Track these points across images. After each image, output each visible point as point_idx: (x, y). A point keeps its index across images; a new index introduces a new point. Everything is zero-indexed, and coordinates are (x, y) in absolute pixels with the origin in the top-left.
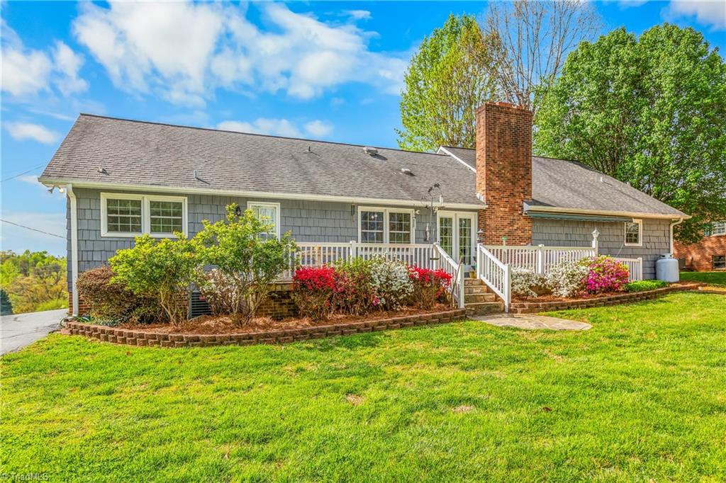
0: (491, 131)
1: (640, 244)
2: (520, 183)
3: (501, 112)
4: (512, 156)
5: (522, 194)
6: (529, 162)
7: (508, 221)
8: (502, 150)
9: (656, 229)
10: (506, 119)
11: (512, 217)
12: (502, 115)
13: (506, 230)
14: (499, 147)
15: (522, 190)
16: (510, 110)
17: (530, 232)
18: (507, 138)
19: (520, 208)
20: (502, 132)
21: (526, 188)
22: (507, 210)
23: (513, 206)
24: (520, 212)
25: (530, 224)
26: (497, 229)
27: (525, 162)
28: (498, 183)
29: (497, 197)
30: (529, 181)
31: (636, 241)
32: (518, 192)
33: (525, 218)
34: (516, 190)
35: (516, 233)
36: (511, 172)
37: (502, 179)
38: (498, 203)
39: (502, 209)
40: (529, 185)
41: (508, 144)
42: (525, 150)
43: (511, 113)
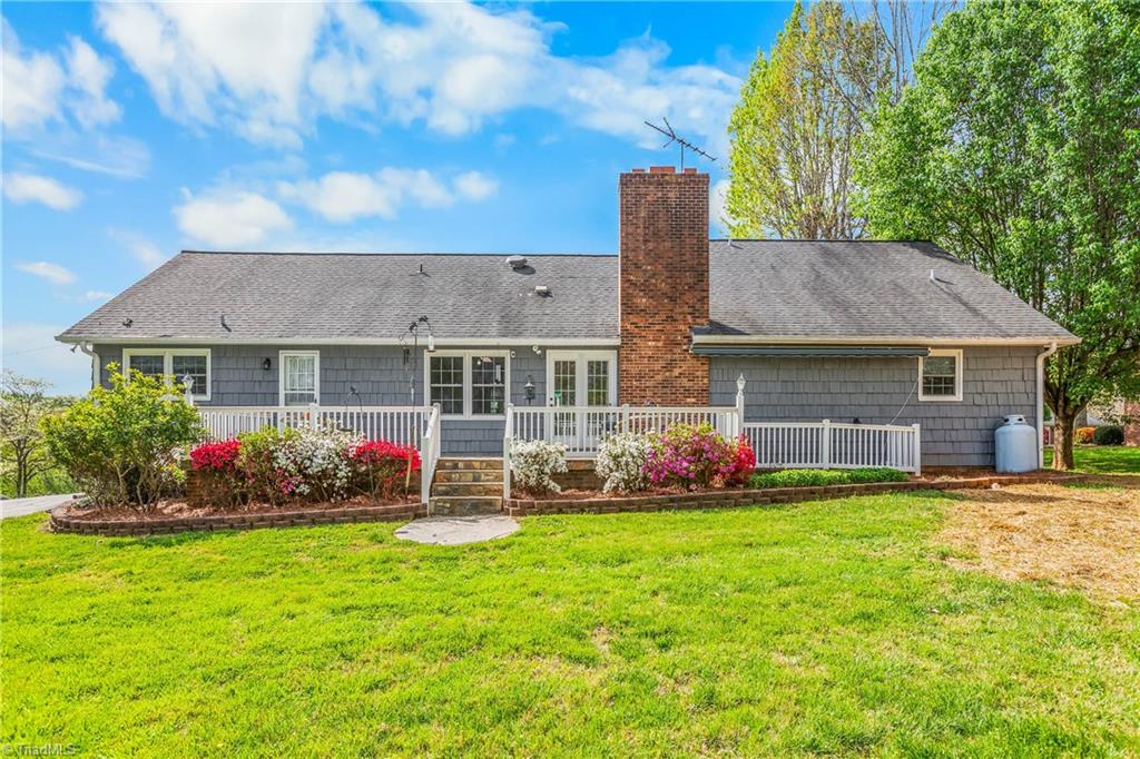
0: (631, 217)
1: (959, 397)
2: (685, 298)
3: (650, 183)
4: (671, 255)
5: (689, 317)
6: (704, 261)
7: (662, 363)
8: (651, 245)
9: (1000, 367)
10: (660, 194)
11: (669, 356)
12: (651, 188)
13: (659, 378)
14: (646, 241)
15: (691, 310)
16: (667, 178)
17: (706, 380)
18: (661, 224)
19: (686, 340)
20: (652, 216)
21: (697, 306)
22: (660, 344)
23: (672, 337)
24: (685, 347)
25: (706, 367)
26: (640, 377)
27: (696, 262)
28: (643, 301)
29: (642, 325)
30: (704, 294)
31: (950, 391)
32: (680, 314)
33: (696, 357)
34: (678, 310)
35: (677, 383)
36: (669, 280)
37: (651, 294)
38: (644, 334)
39: (650, 343)
40: (704, 299)
41: (662, 234)
42: (695, 242)
43: (668, 183)
